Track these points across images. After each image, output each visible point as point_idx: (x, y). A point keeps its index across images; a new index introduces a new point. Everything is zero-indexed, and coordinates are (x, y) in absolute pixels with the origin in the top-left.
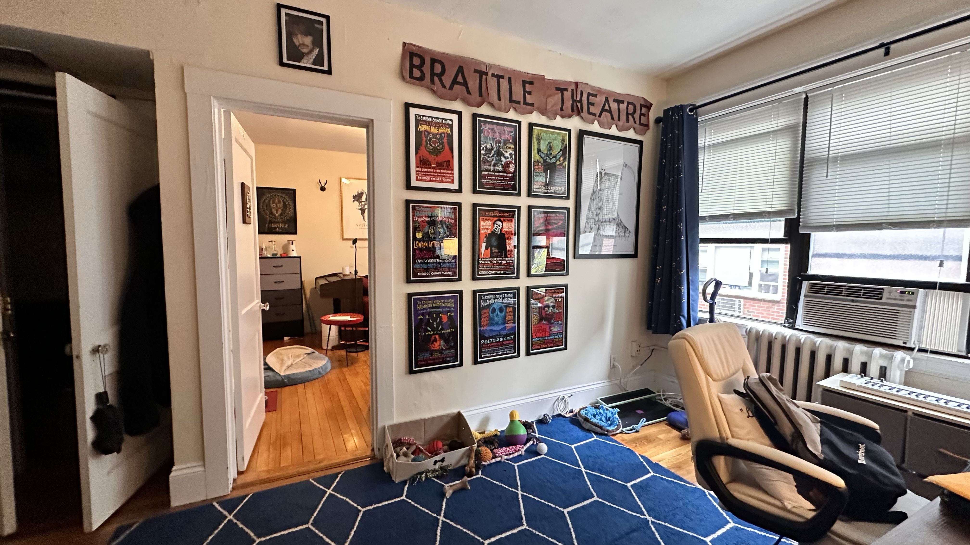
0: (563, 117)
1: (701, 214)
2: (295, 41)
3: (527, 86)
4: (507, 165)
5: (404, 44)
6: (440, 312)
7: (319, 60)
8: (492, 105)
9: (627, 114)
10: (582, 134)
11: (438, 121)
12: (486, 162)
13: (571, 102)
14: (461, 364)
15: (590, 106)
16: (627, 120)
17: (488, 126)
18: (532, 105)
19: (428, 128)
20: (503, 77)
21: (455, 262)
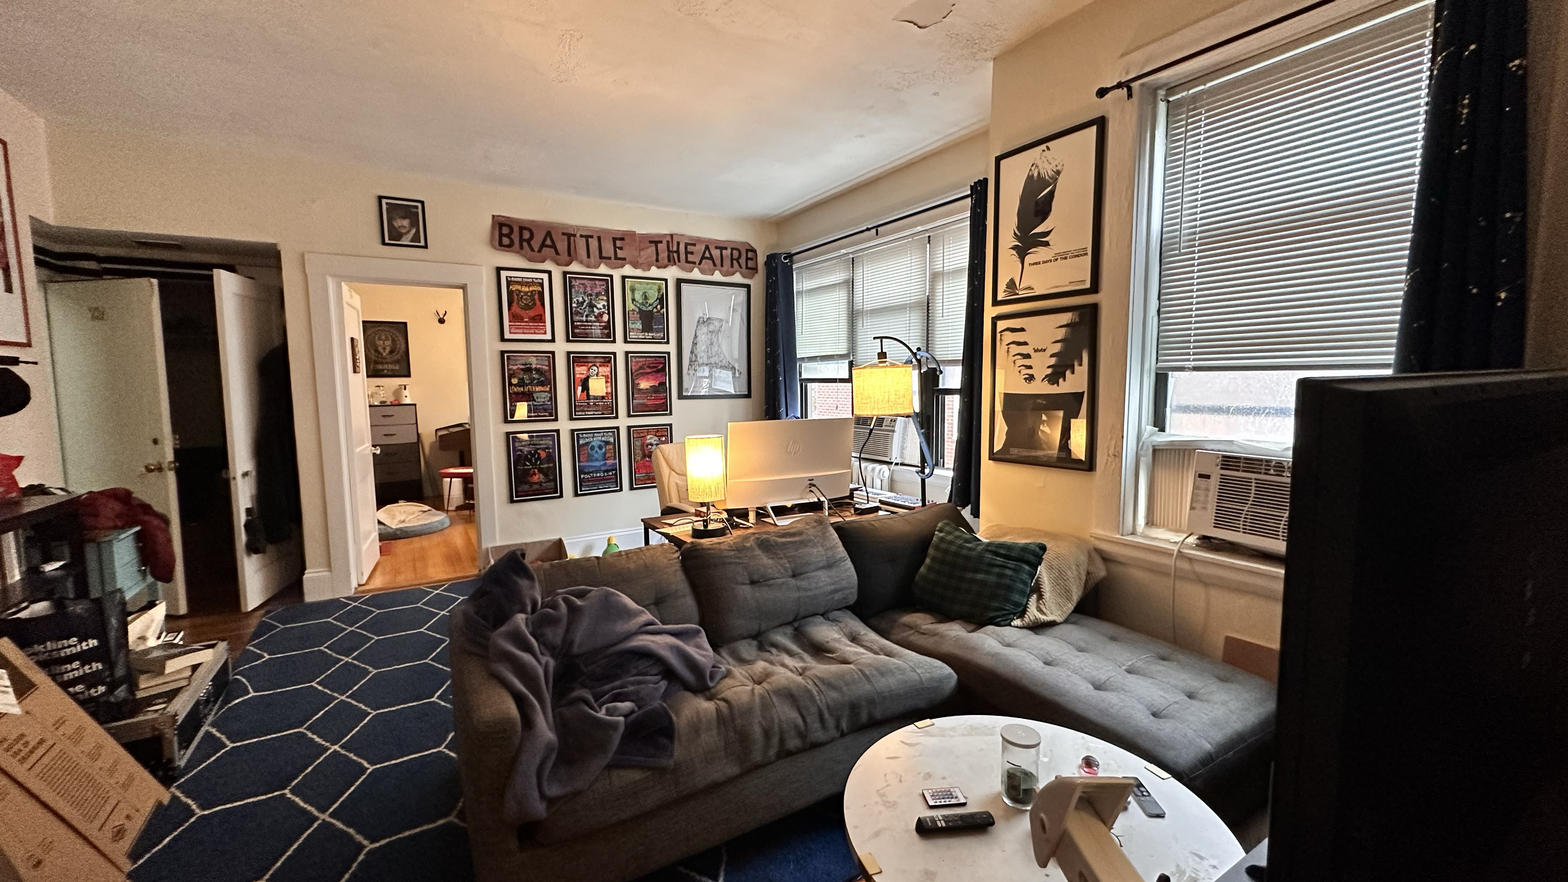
0: (659, 267)
1: (798, 356)
2: (395, 224)
3: (618, 243)
4: (601, 315)
5: (494, 216)
6: (539, 449)
7: (416, 238)
8: (581, 262)
9: (732, 259)
10: (679, 282)
11: (529, 280)
12: (578, 313)
13: (666, 254)
14: (561, 496)
15: (689, 255)
16: (732, 266)
17: (578, 282)
18: (624, 259)
19: (519, 287)
20: (592, 237)
21: (551, 404)
